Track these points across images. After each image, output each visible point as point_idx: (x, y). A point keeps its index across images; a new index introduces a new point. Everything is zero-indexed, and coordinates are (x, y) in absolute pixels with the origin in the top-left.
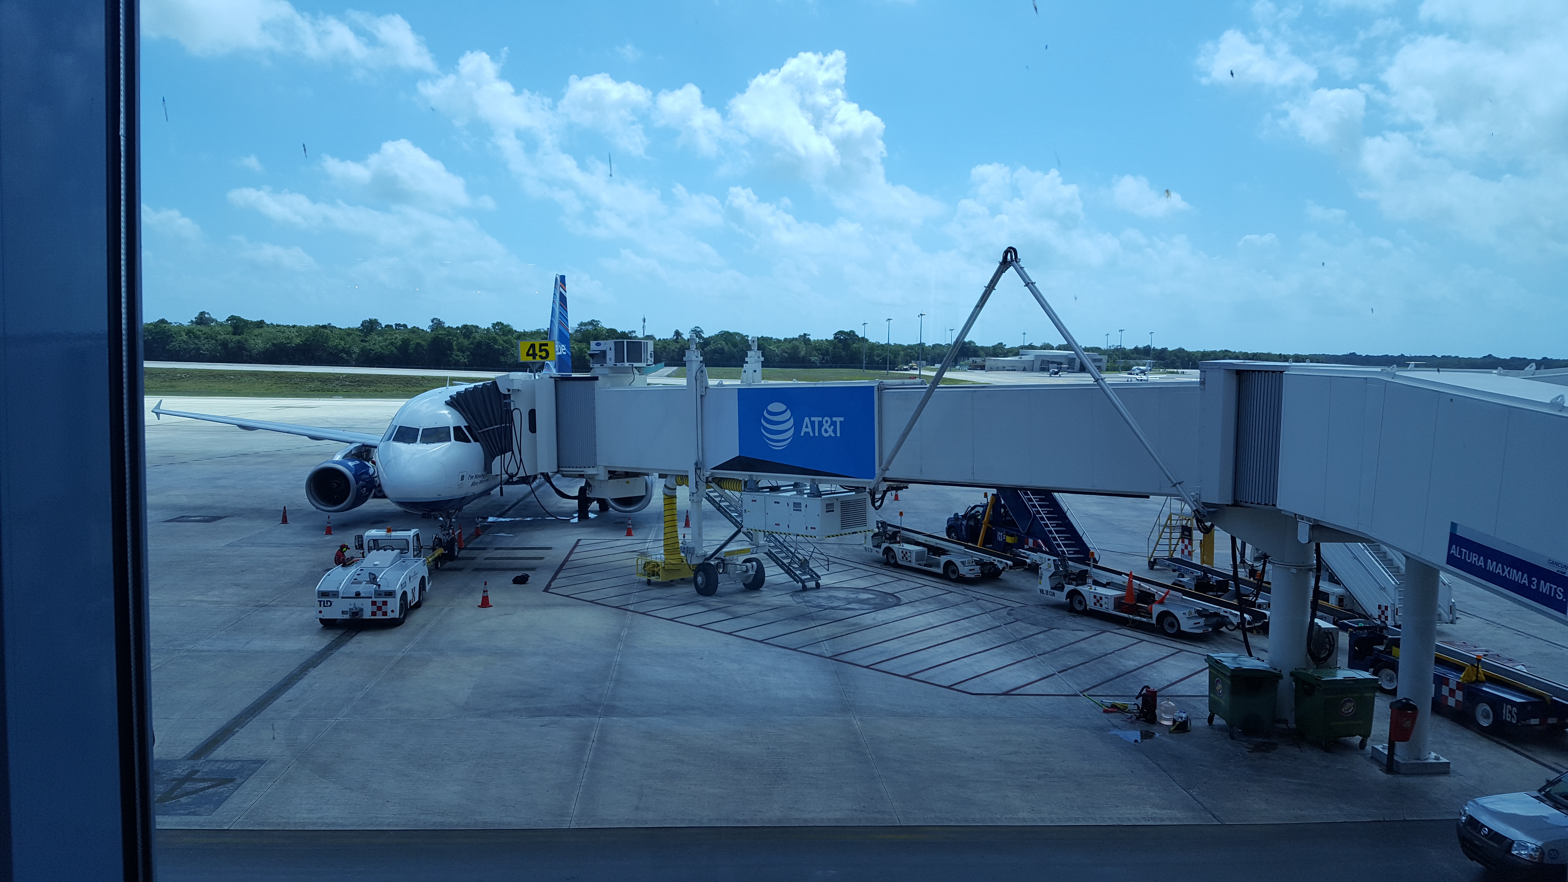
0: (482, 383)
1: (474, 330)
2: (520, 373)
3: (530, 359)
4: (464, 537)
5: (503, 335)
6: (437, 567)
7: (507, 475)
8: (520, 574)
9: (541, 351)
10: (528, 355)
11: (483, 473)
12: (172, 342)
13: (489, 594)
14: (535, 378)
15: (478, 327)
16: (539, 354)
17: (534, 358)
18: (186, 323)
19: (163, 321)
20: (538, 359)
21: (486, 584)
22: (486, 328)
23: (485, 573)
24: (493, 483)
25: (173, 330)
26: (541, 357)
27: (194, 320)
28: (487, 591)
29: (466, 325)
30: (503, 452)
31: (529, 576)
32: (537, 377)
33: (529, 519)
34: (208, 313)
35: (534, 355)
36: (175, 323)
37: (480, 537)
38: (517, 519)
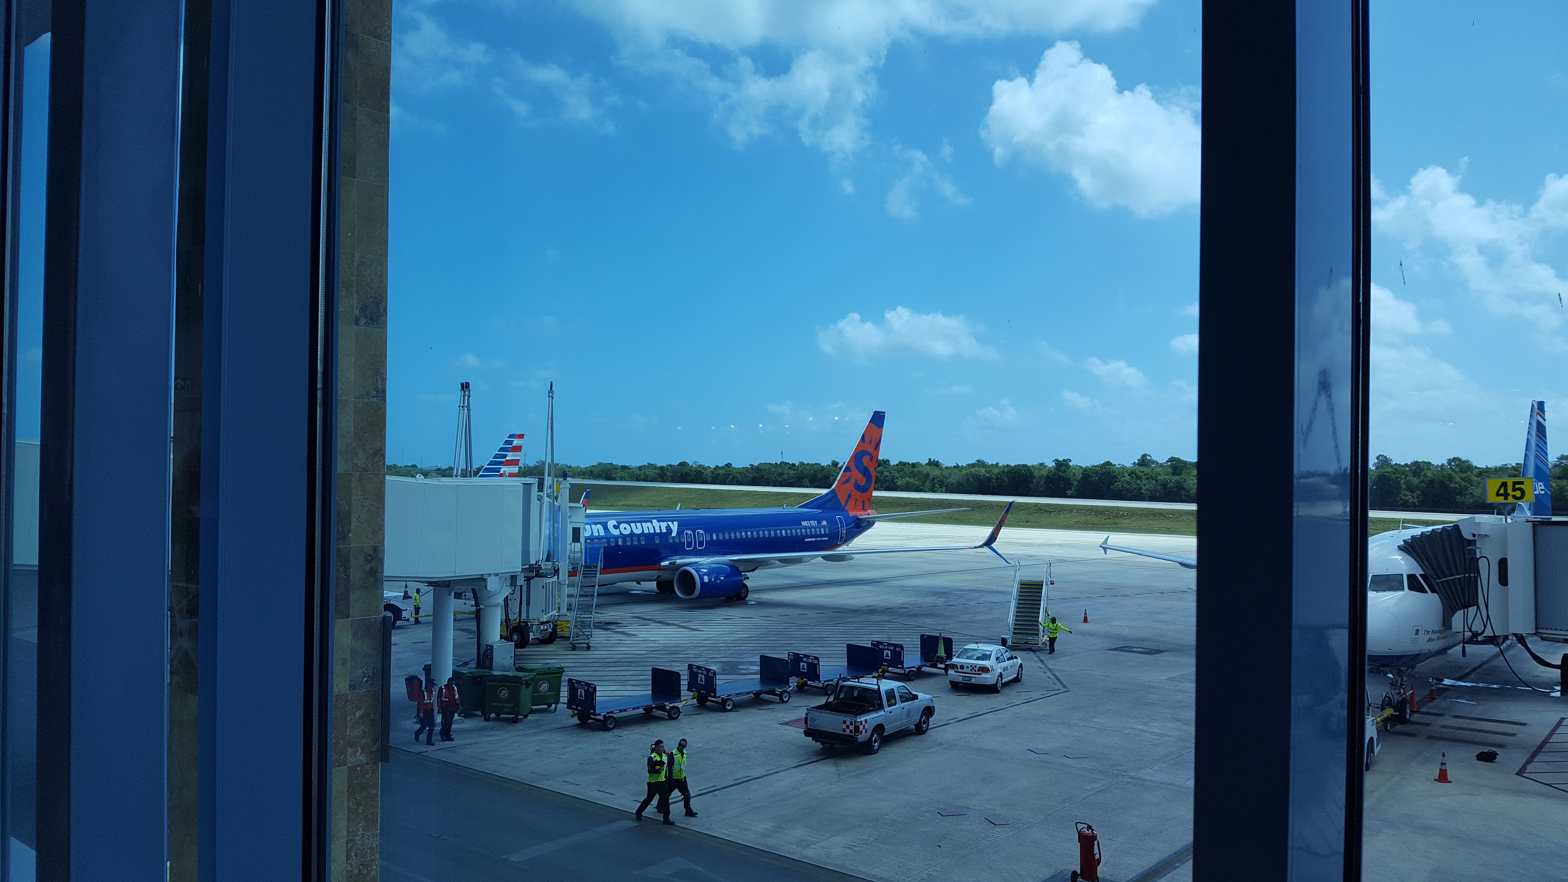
0: (1441, 527)
1: (1426, 467)
2: (1486, 516)
3: (1501, 499)
4: (1416, 699)
5: (1460, 472)
6: (1386, 730)
7: (1470, 633)
8: (1486, 749)
9: (1514, 490)
10: (1498, 494)
11: (1441, 629)
12: (1116, 482)
13: (1449, 768)
14: (1506, 522)
15: (1429, 463)
16: (1512, 493)
17: (1506, 499)
18: (1129, 464)
19: (1108, 463)
20: (1511, 499)
21: (1444, 755)
22: (1440, 464)
23: (1442, 743)
24: (1452, 641)
25: (1117, 471)
26: (1514, 497)
27: (1137, 462)
28: (1445, 764)
29: (1417, 462)
30: (1465, 606)
31: (1497, 754)
32: (1509, 521)
33: (1495, 686)
34: (1149, 455)
35: (1506, 495)
36: (1119, 465)
37: (1436, 701)
38: (1481, 685)
